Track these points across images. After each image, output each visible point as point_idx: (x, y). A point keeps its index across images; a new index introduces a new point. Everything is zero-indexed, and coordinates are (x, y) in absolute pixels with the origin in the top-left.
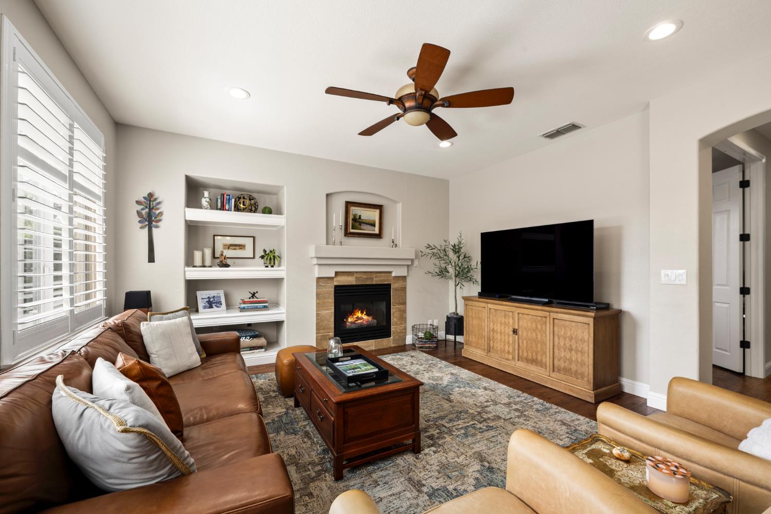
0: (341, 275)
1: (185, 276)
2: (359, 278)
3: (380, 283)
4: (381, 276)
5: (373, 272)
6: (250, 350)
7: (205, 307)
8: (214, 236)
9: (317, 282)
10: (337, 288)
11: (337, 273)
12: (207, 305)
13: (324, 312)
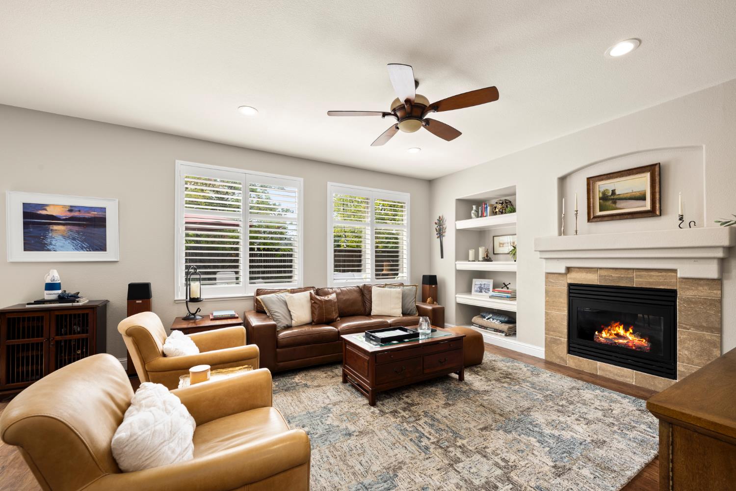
0: (577, 272)
1: (456, 267)
2: (605, 276)
3: (648, 286)
4: (651, 276)
5: (633, 269)
6: (494, 331)
7: (476, 291)
8: (494, 237)
9: (547, 278)
10: (572, 287)
11: (569, 269)
12: (479, 290)
13: (554, 313)
